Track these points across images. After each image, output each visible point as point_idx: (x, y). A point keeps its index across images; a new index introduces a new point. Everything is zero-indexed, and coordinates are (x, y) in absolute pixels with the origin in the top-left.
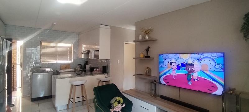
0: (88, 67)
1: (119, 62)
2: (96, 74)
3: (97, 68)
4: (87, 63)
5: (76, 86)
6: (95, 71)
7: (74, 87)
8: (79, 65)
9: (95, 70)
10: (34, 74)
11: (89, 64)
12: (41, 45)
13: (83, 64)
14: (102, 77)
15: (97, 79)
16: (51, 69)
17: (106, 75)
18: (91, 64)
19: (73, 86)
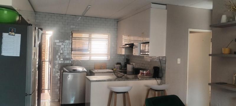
0: (129, 67)
1: (179, 61)
2: (143, 78)
3: (144, 70)
4: (128, 61)
5: (118, 94)
6: (142, 73)
7: (114, 95)
8: (118, 64)
9: (141, 71)
10: (64, 73)
11: (131, 63)
12: (72, 36)
13: (123, 63)
14: (153, 83)
15: (146, 86)
16: (83, 69)
17: (159, 81)
18: (134, 64)
19: (112, 94)
